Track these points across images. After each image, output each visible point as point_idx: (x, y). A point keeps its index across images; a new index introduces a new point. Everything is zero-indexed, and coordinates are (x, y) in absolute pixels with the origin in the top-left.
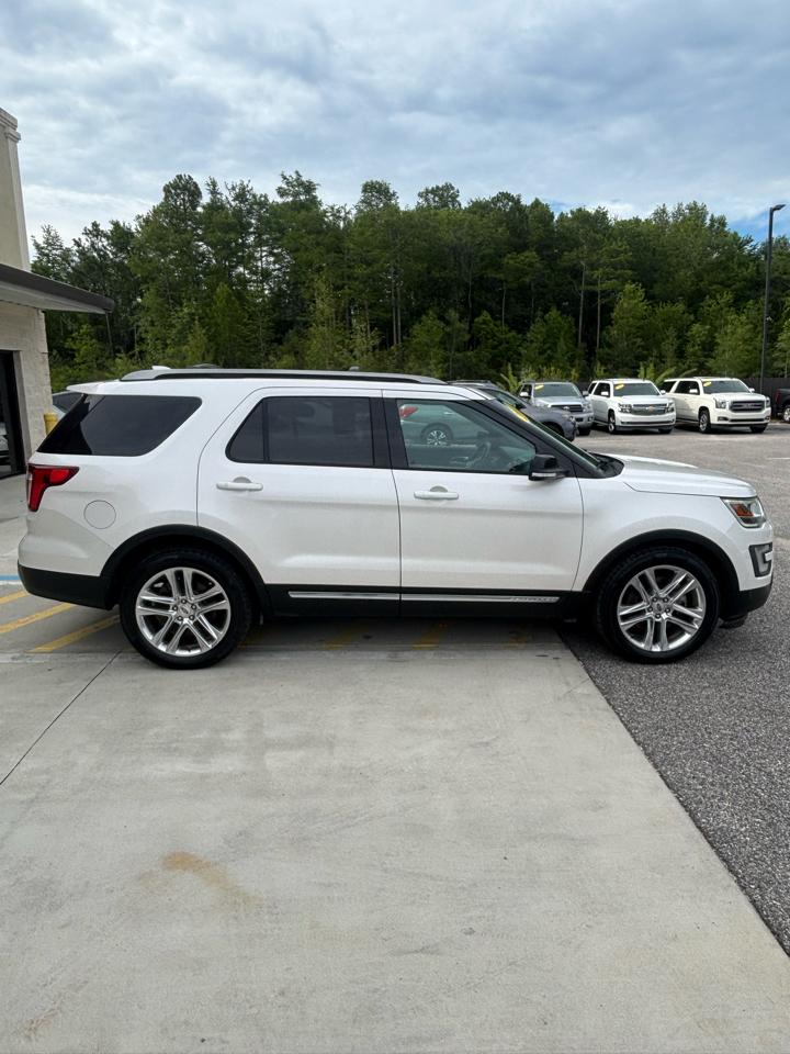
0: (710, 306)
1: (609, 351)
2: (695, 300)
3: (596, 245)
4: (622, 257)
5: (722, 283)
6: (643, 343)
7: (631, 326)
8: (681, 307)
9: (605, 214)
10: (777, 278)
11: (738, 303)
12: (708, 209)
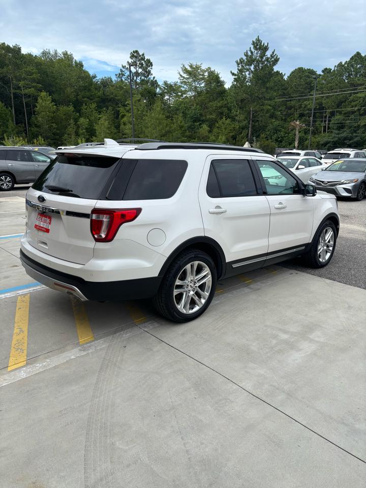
0: (86, 109)
1: (38, 129)
2: (78, 105)
3: (17, 67)
4: (34, 76)
5: (88, 98)
6: (56, 126)
7: (48, 116)
8: (71, 108)
9: (20, 49)
10: (112, 98)
11: (99, 109)
12: (74, 56)
